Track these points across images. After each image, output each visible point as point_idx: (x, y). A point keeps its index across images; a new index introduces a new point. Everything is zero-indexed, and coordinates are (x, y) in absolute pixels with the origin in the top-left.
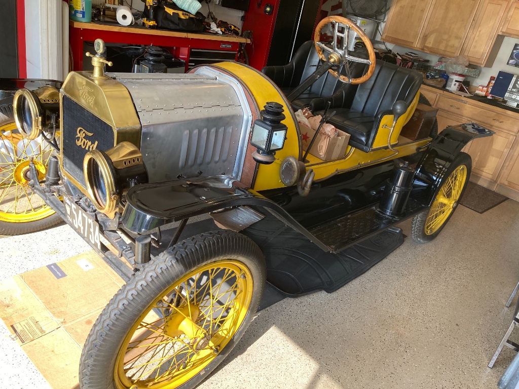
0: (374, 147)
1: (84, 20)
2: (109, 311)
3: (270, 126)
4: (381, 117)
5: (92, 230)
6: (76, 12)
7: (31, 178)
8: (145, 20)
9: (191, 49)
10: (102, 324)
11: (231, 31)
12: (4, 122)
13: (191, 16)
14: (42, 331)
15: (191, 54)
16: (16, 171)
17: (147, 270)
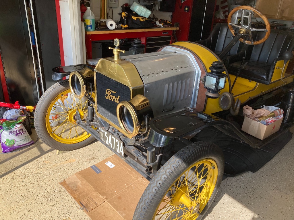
0: (272, 81)
1: (92, 30)
2: (147, 194)
3: (216, 75)
4: (276, 62)
5: (118, 146)
6: (87, 26)
7: (77, 119)
8: (122, 25)
9: (147, 37)
10: (144, 202)
11: (167, 24)
12: (63, 90)
13: (146, 19)
14: (96, 204)
15: (147, 40)
16: (69, 116)
17: (165, 168)
